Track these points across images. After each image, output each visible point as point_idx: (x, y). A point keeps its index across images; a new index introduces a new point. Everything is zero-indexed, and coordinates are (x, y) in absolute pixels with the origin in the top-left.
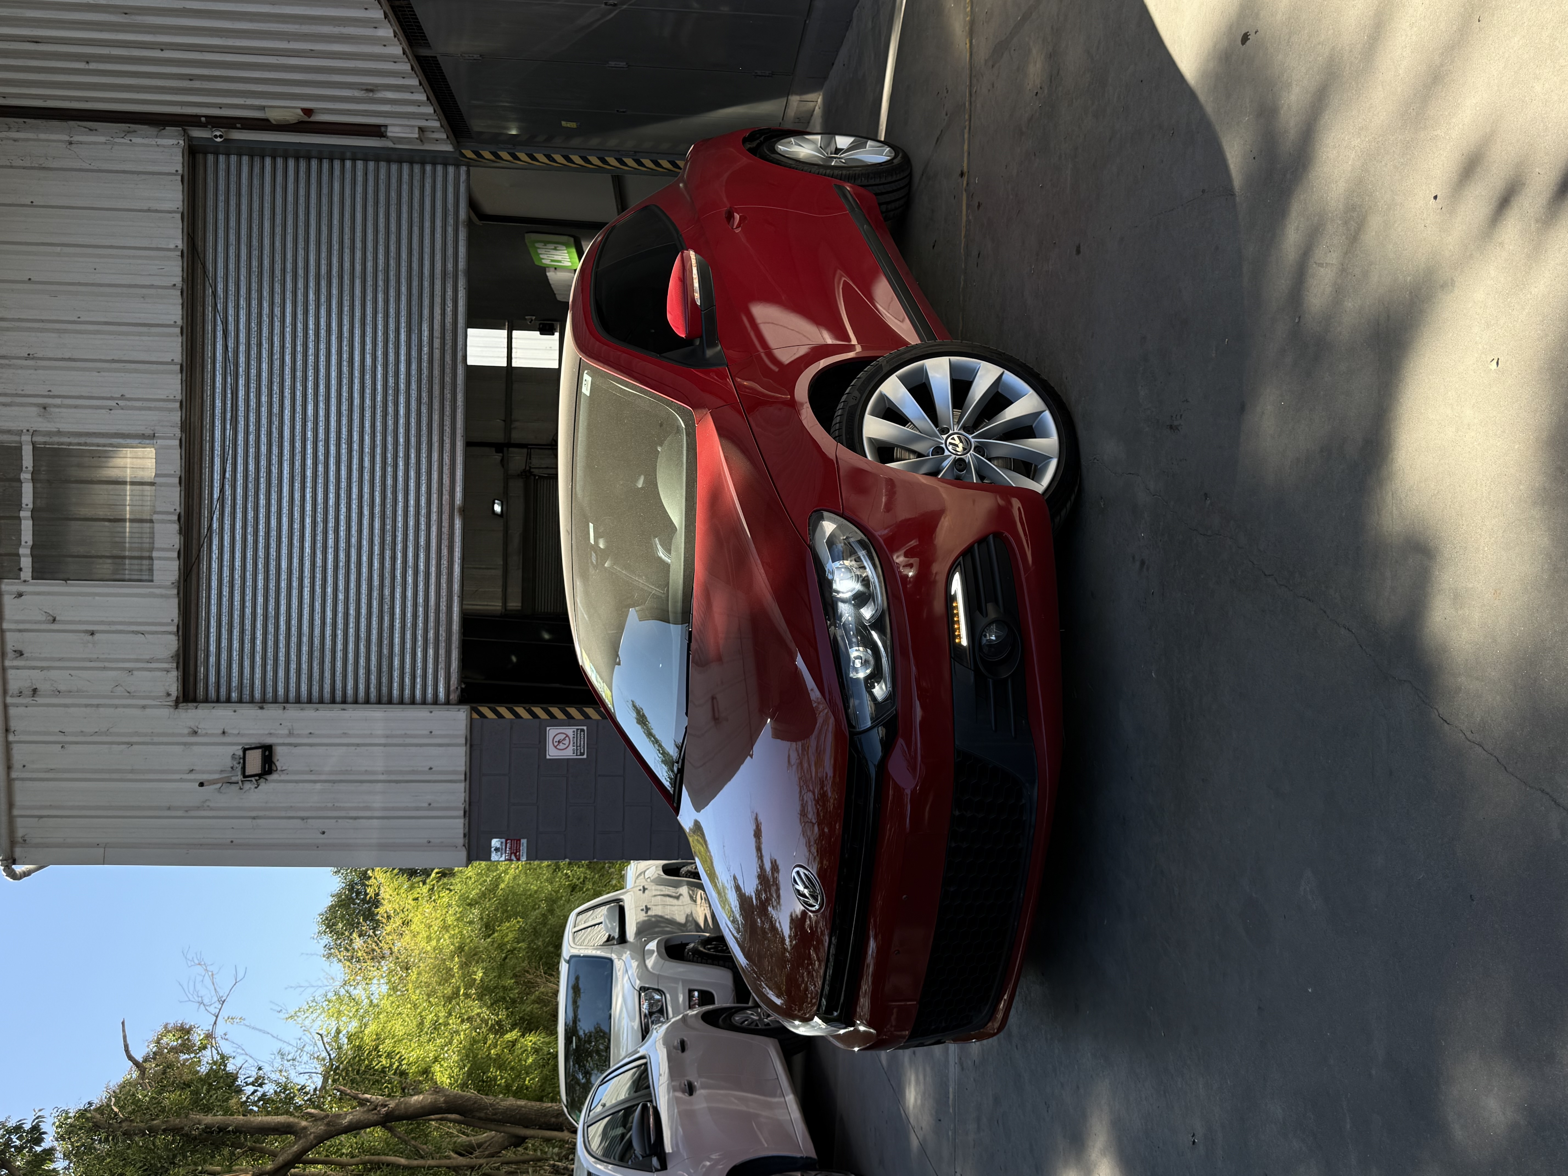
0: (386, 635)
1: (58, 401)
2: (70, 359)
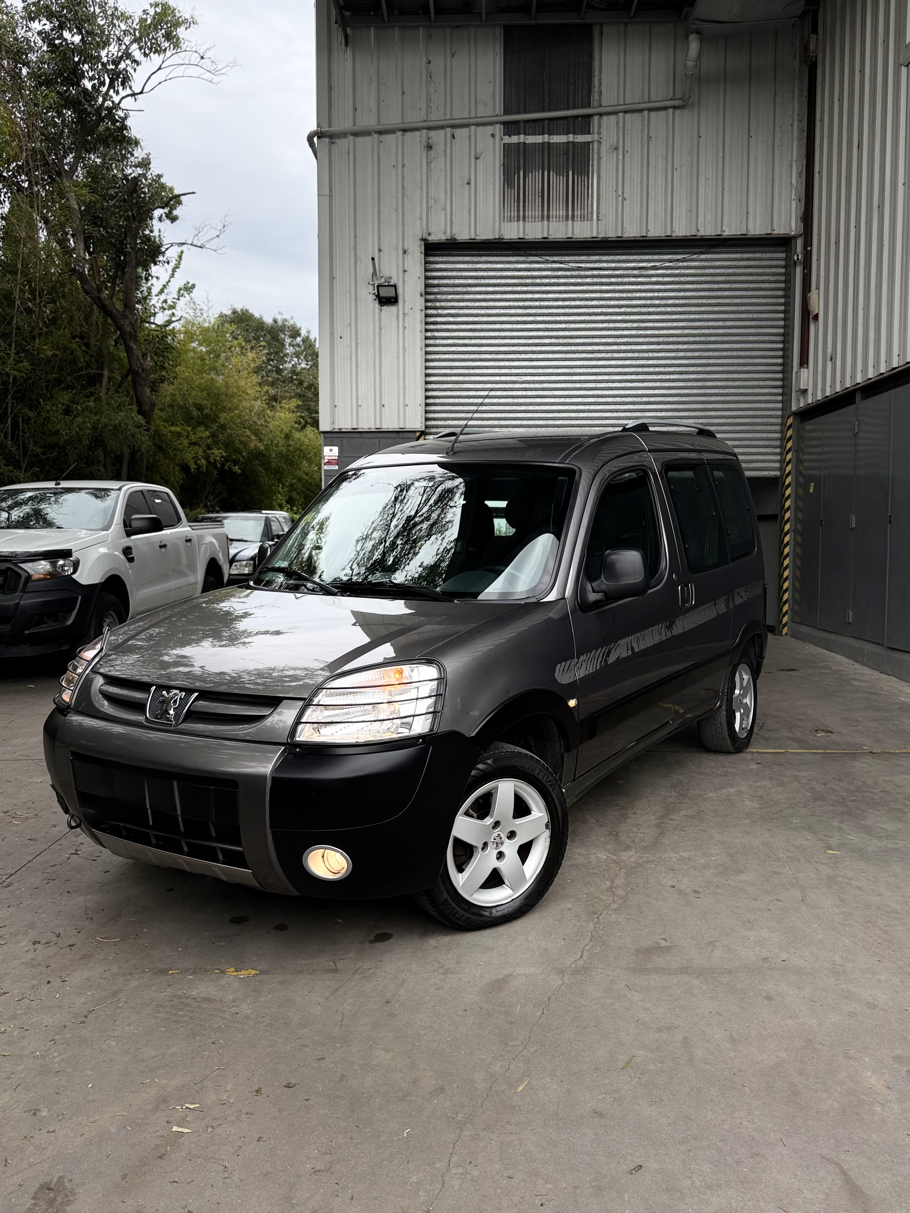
1: (621, 157)
2: (648, 164)
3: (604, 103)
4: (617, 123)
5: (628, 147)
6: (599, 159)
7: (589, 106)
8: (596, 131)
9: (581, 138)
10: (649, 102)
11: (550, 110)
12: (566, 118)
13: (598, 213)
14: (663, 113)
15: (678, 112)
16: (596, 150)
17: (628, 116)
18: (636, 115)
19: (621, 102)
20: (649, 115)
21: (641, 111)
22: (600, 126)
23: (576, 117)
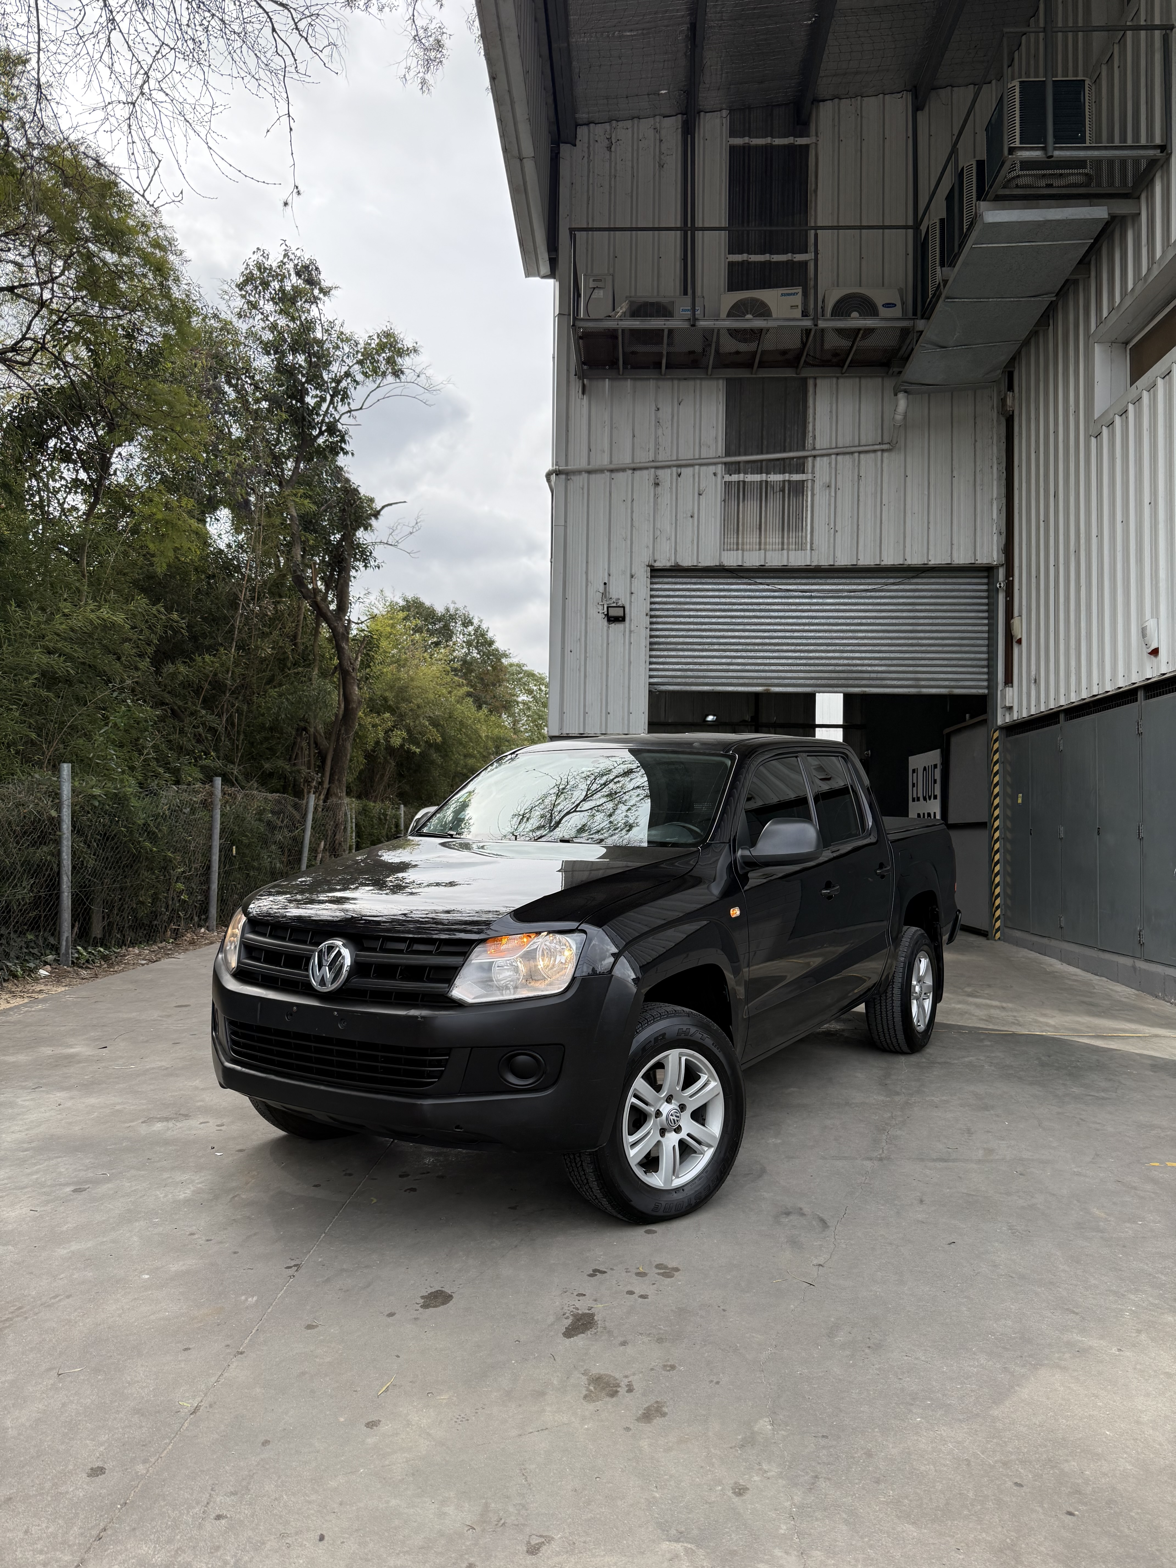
0: (689, 647)
1: (833, 494)
2: (858, 500)
3: (818, 447)
4: (830, 463)
5: (839, 485)
6: (813, 495)
7: (804, 449)
8: (810, 471)
9: (796, 477)
10: (859, 446)
11: (767, 453)
12: (784, 459)
13: (812, 544)
14: (872, 455)
15: (886, 454)
16: (810, 488)
17: (840, 458)
18: (847, 457)
19: (834, 445)
20: (859, 457)
21: (852, 453)
22: (813, 466)
23: (793, 458)
